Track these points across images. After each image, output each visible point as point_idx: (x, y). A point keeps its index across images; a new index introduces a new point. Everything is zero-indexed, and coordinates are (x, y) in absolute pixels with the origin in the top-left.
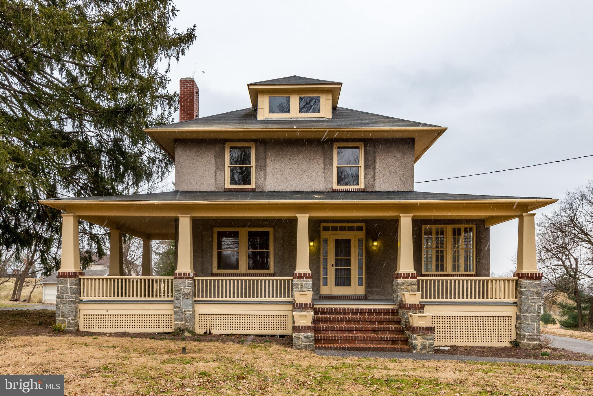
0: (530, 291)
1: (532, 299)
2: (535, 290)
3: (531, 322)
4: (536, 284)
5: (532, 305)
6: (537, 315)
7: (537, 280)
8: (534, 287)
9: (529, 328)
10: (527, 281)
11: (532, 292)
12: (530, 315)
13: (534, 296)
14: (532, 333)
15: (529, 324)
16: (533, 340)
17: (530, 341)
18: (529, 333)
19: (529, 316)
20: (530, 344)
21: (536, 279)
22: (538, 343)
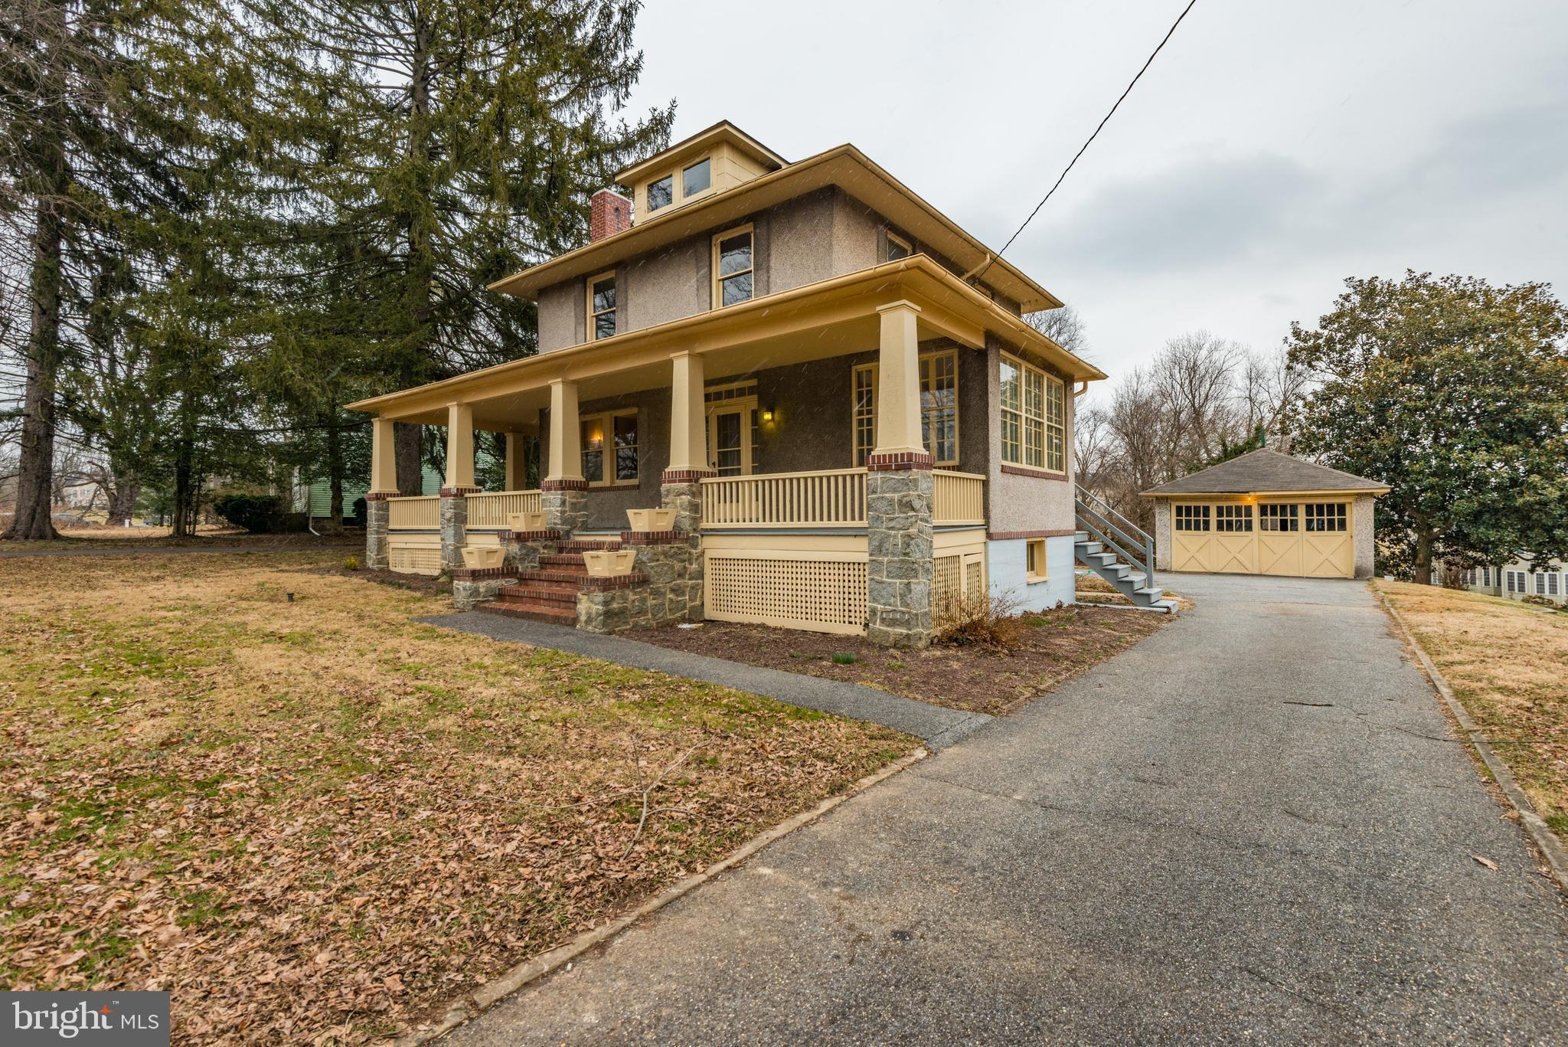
0: (886, 499)
1: (891, 520)
2: (896, 496)
3: (888, 577)
4: (898, 480)
5: (890, 536)
6: (902, 561)
7: (901, 472)
8: (895, 490)
9: (884, 593)
10: (880, 475)
11: (891, 502)
12: (886, 559)
13: (894, 513)
14: (890, 605)
15: (882, 583)
16: (893, 623)
17: (888, 626)
18: (885, 604)
19: (882, 563)
20: (887, 634)
21: (899, 468)
22: (905, 631)
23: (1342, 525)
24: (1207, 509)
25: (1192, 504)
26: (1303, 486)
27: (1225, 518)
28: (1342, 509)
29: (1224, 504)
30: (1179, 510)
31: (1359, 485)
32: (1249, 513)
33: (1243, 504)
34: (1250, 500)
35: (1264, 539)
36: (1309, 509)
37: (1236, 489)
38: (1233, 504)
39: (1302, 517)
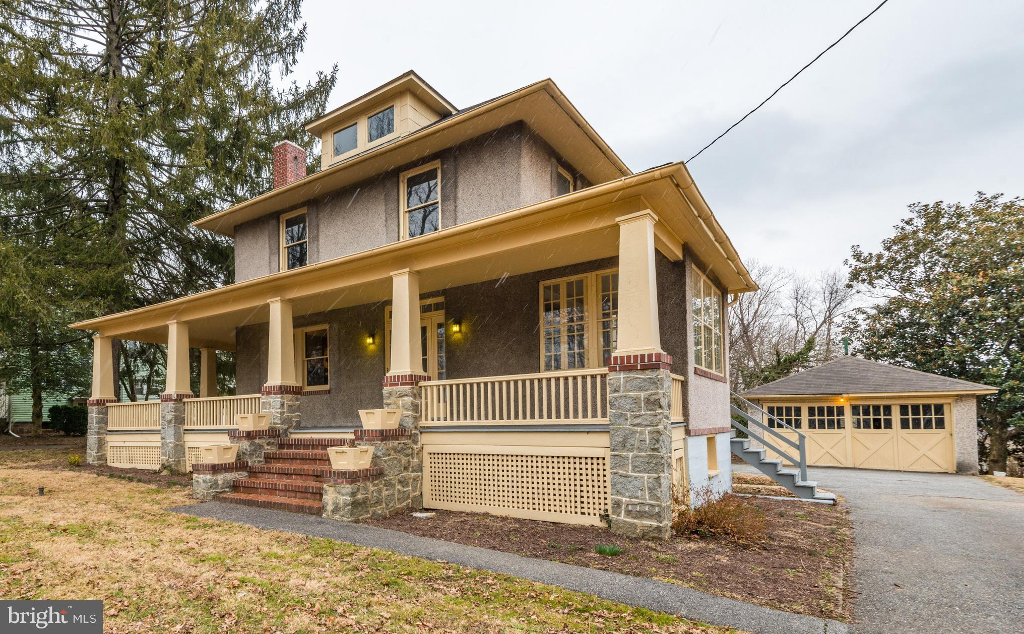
0: (630, 397)
1: (636, 417)
2: (642, 395)
3: (634, 471)
4: (645, 380)
5: (635, 432)
6: (651, 456)
7: (647, 372)
8: (640, 389)
9: (629, 486)
10: (622, 375)
11: (636, 400)
12: (631, 454)
13: (640, 411)
14: (637, 498)
15: (627, 476)
16: (641, 515)
17: (634, 518)
18: (630, 497)
19: (627, 458)
20: (635, 526)
21: (644, 368)
22: (655, 524)
23: (940, 424)
24: (798, 411)
25: (784, 405)
26: (898, 388)
27: (817, 418)
28: (939, 409)
29: (816, 405)
30: (771, 410)
31: (959, 387)
32: (841, 411)
33: (835, 405)
34: (841, 401)
35: (857, 436)
36: (904, 409)
37: (828, 391)
38: (825, 405)
39: (896, 416)
